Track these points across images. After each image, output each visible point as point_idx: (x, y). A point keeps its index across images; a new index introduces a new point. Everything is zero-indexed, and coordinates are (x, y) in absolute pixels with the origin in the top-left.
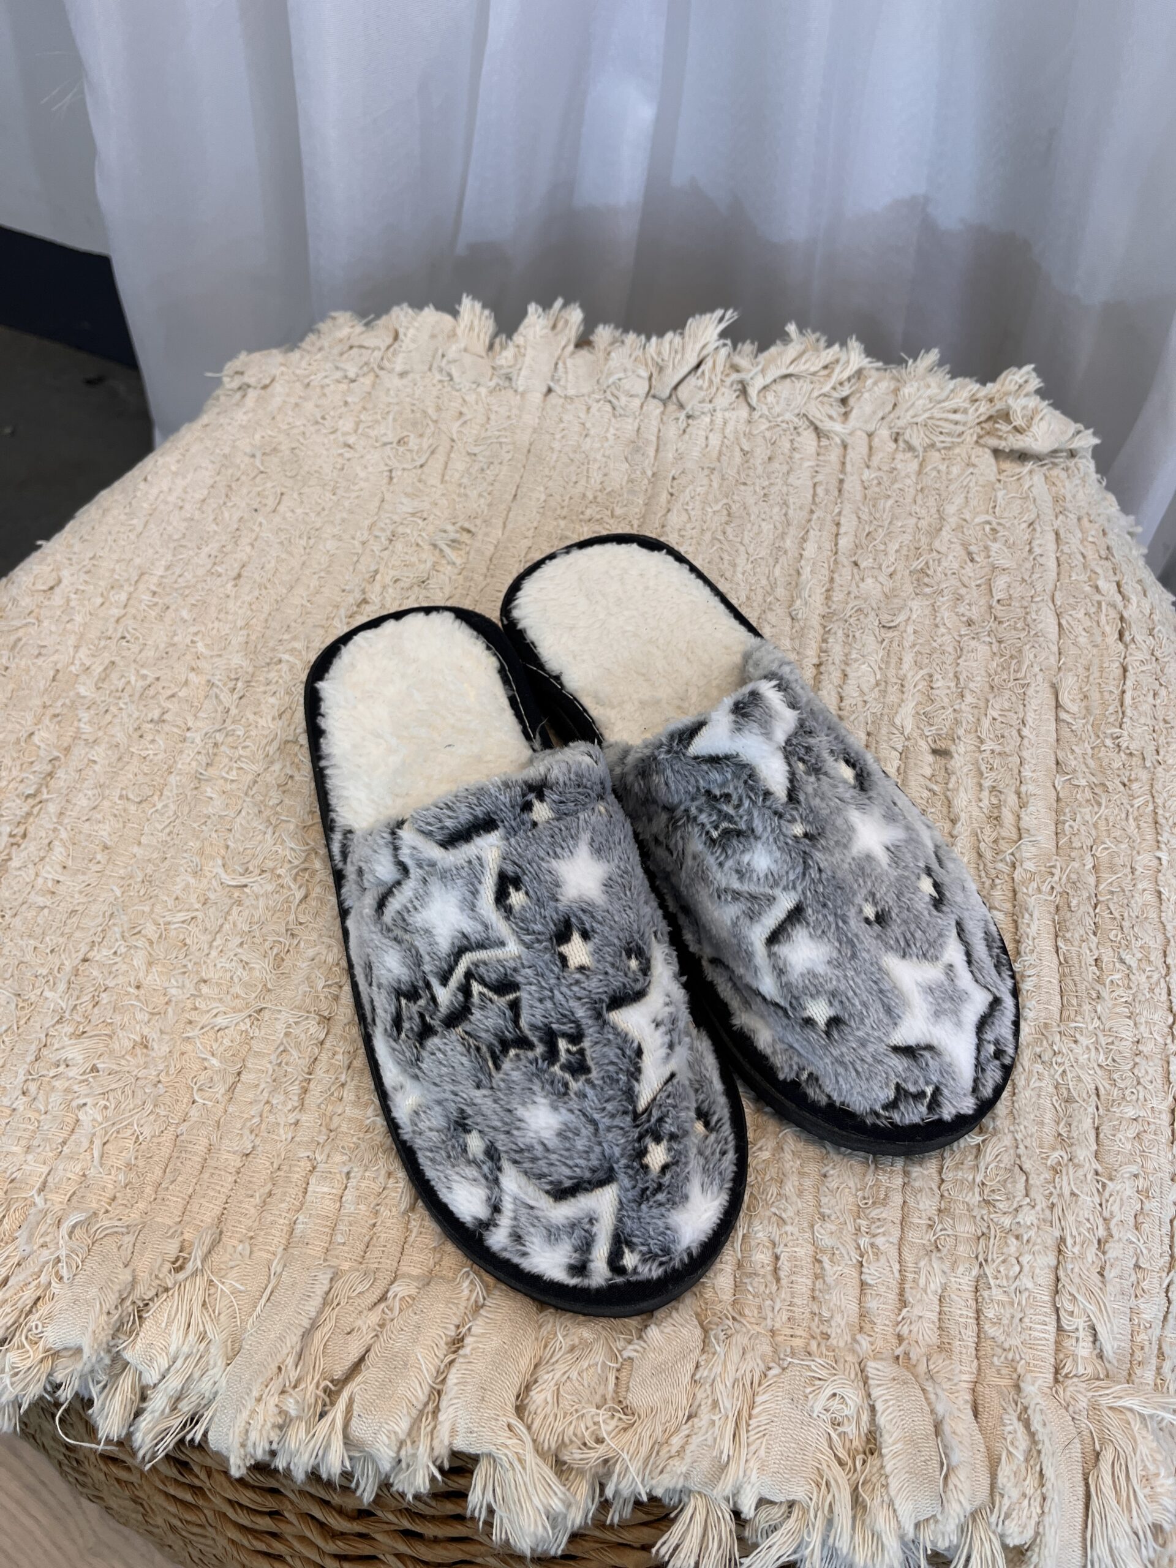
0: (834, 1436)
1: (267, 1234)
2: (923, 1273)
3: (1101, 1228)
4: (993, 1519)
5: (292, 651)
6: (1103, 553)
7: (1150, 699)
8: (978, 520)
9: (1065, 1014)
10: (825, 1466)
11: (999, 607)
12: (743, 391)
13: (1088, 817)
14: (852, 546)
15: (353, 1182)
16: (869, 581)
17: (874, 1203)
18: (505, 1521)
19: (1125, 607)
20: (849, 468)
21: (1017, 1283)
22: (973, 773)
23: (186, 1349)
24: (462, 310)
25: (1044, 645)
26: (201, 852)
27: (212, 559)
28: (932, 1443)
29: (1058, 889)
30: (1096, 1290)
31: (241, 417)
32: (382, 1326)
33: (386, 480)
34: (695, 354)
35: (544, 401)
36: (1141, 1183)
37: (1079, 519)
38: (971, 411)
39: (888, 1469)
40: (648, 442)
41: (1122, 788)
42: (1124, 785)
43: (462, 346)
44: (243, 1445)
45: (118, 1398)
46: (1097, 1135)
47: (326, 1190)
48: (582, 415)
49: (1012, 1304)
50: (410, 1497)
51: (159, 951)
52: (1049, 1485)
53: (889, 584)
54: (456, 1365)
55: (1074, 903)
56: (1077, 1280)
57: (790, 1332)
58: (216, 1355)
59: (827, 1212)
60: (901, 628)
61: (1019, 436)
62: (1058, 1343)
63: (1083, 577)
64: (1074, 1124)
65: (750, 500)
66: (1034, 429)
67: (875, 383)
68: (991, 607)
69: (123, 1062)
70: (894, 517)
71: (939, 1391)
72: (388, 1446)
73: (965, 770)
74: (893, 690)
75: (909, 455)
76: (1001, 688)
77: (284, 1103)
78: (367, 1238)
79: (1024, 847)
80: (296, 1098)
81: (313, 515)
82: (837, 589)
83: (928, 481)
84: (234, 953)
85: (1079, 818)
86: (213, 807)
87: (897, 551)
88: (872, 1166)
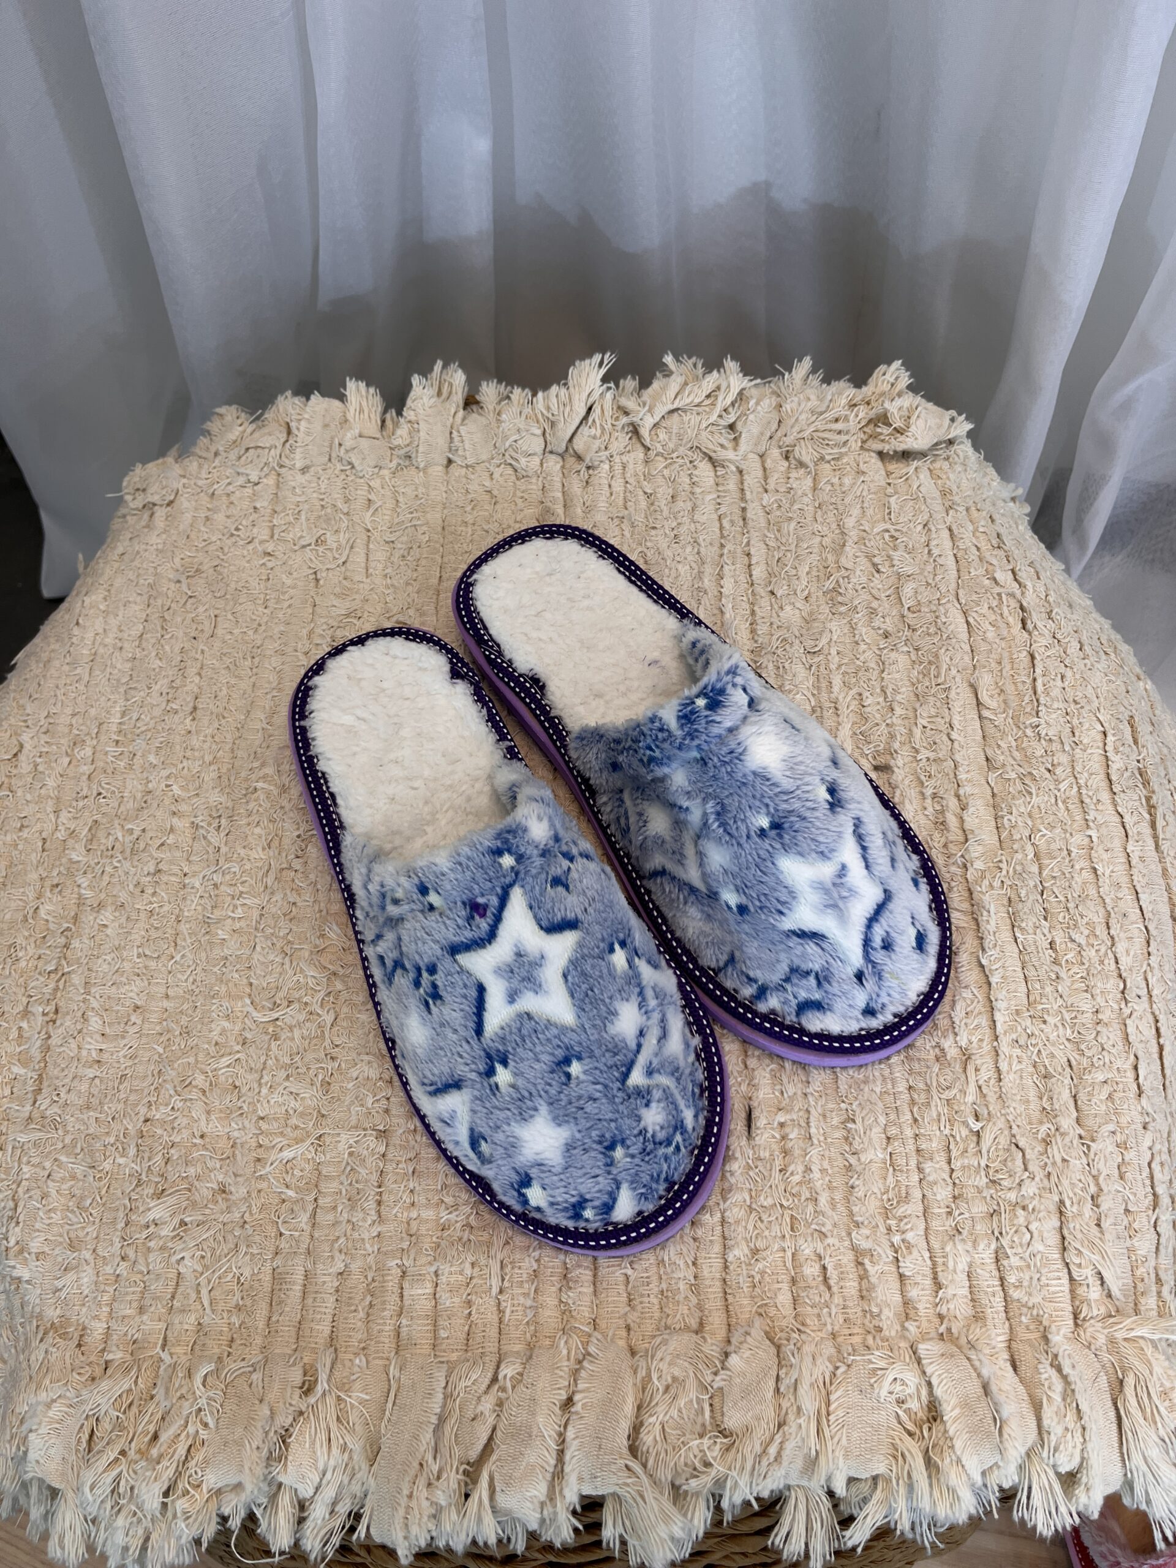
0: (901, 1413)
1: (377, 1342)
2: (950, 1258)
3: (1092, 1185)
4: (1045, 1454)
5: (264, 778)
6: (995, 542)
7: (1059, 683)
8: (876, 530)
9: (1032, 998)
10: (898, 1441)
11: (911, 615)
12: (635, 431)
13: (1022, 809)
14: (765, 575)
15: (443, 1279)
16: (788, 608)
17: (898, 1202)
18: (637, 1547)
19: (1023, 593)
20: (748, 496)
21: (1031, 1248)
22: (914, 784)
23: (332, 1463)
24: (347, 393)
25: (957, 646)
26: (228, 995)
27: (165, 698)
28: (984, 1403)
29: (1008, 882)
30: (1097, 1241)
31: (155, 540)
32: (500, 1405)
33: (312, 584)
34: (583, 404)
35: (447, 473)
36: (1119, 1138)
37: (968, 509)
38: (851, 417)
39: (951, 1433)
40: (554, 500)
41: (1047, 775)
42: (1049, 771)
43: (357, 431)
44: (406, 1538)
45: (281, 1514)
46: (1076, 1102)
47: (419, 1291)
48: (487, 483)
49: (1029, 1266)
50: (558, 1546)
51: (214, 1098)
52: (1086, 1418)
53: (806, 608)
54: (572, 1423)
55: (1023, 893)
56: (1079, 1236)
57: (847, 1332)
58: (359, 1460)
59: (860, 1219)
60: (826, 652)
61: (901, 438)
62: (1072, 1291)
63: (981, 571)
64: (1055, 1097)
65: (663, 544)
66: (913, 428)
67: (757, 403)
68: (903, 616)
69: (207, 1211)
70: (799, 540)
71: (981, 1356)
72: (532, 1510)
73: (907, 782)
74: (829, 714)
75: (802, 472)
76: (925, 695)
77: (364, 1220)
78: (467, 1328)
79: (971, 849)
80: (373, 1213)
81: (251, 633)
82: (759, 621)
83: (824, 496)
84: (282, 1087)
85: (1014, 811)
86: (228, 948)
87: (807, 573)
88: (891, 1169)
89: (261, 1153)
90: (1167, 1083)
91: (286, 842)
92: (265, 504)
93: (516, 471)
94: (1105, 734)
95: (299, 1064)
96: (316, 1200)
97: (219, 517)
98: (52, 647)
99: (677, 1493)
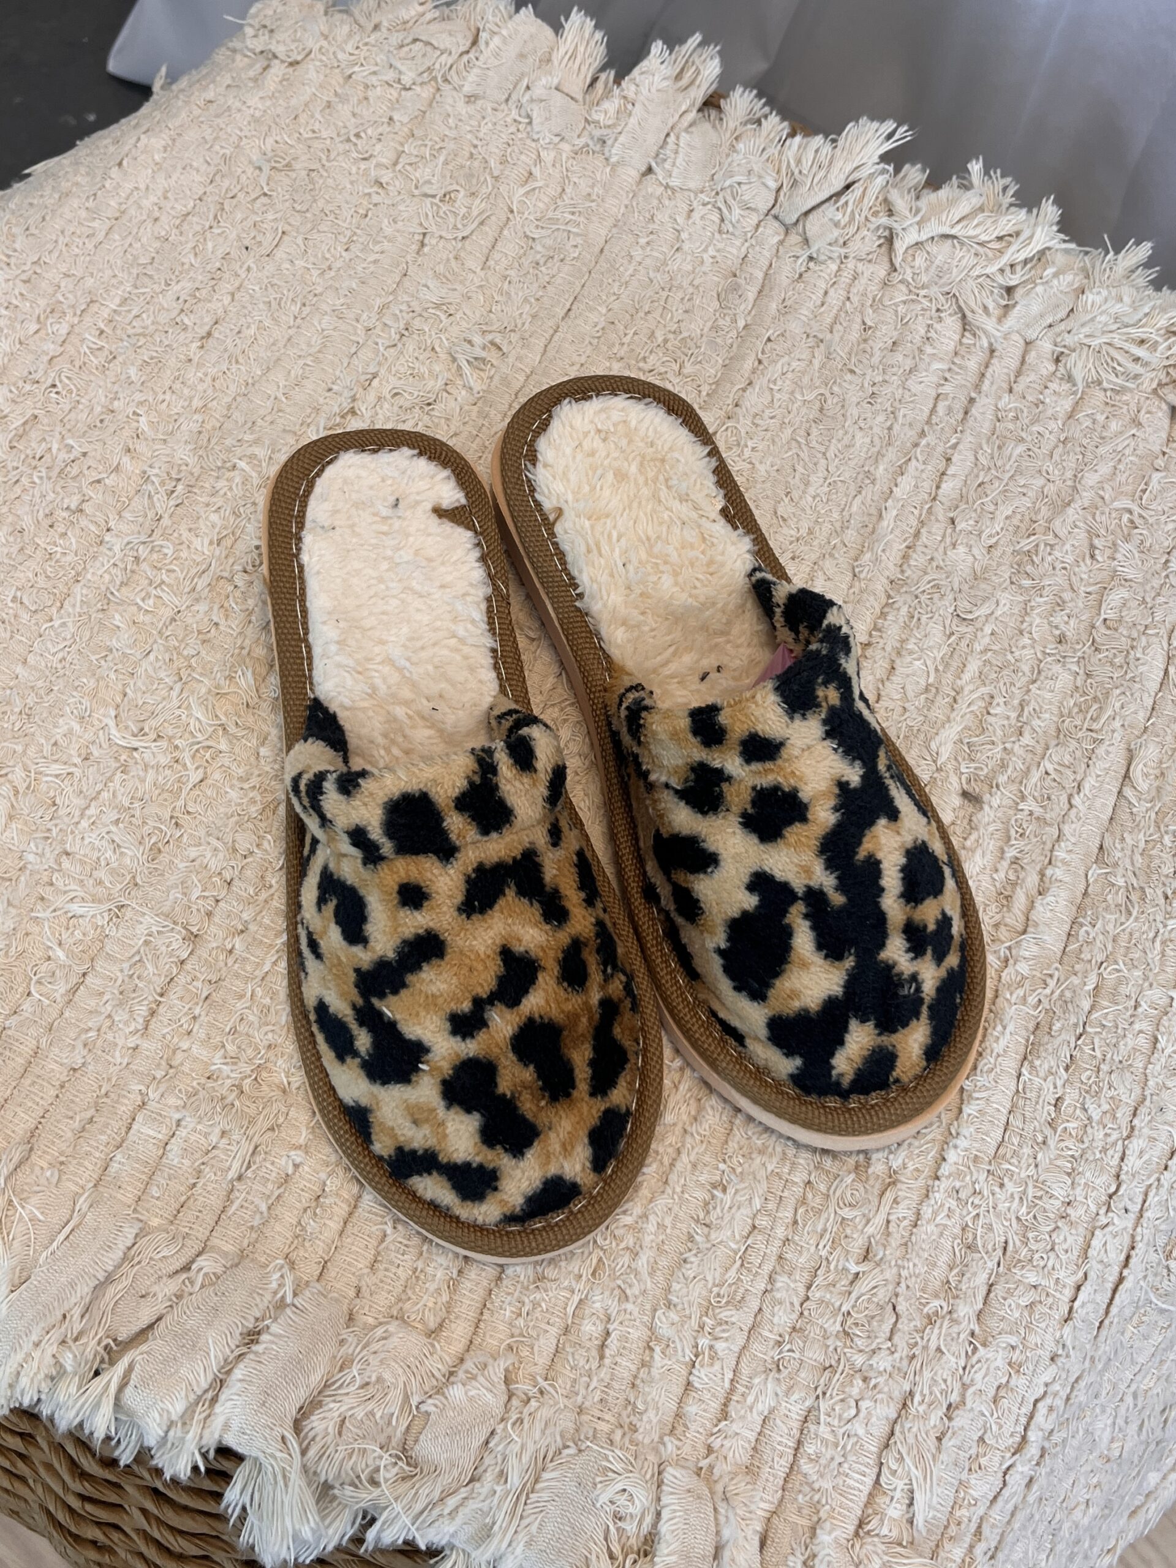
1: (79, 1164)
2: (754, 1392)
3: (955, 1393)
8: (1117, 505)
9: (1001, 1151)
11: (1103, 630)
12: (889, 239)
13: (1110, 927)
14: (955, 495)
15: (182, 1133)
16: (961, 549)
17: (728, 1303)
18: (256, 1528)
20: (986, 386)
21: (849, 1426)
22: (998, 835)
24: (567, 25)
25: (1137, 695)
26: (94, 694)
29: (1046, 1004)
30: (928, 1455)
31: (256, 102)
32: (179, 1297)
33: (415, 247)
34: (843, 176)
35: (639, 182)
36: (1016, 1356)
38: (1161, 348)
40: (750, 279)
42: (1167, 898)
43: (556, 80)
46: (989, 1292)
47: (151, 1133)
48: (680, 220)
49: (836, 1445)
50: (167, 1477)
51: (24, 805)
53: (983, 560)
54: (246, 1359)
55: (1057, 1026)
56: (911, 1440)
57: (598, 1414)
59: (675, 1300)
60: (978, 625)
62: (871, 1496)
64: (968, 1275)
65: (853, 397)
68: (1093, 627)
70: (1019, 471)
71: (730, 1514)
72: (158, 1423)
73: (991, 829)
74: (942, 702)
75: (1066, 386)
76: (1069, 735)
77: (126, 1023)
78: (184, 1198)
79: (1025, 944)
80: (141, 1020)
81: (315, 273)
82: (919, 549)
83: (1075, 431)
84: (106, 829)
85: (1099, 925)
86: (118, 640)
87: (1007, 518)
88: (739, 1263)
89: (47, 893)
90: (1107, 1322)
91: (241, 547)
92: (405, 119)
93: (722, 220)
95: (138, 813)
96: (84, 975)
97: (344, 110)
98: (79, 179)
99: (324, 1493)
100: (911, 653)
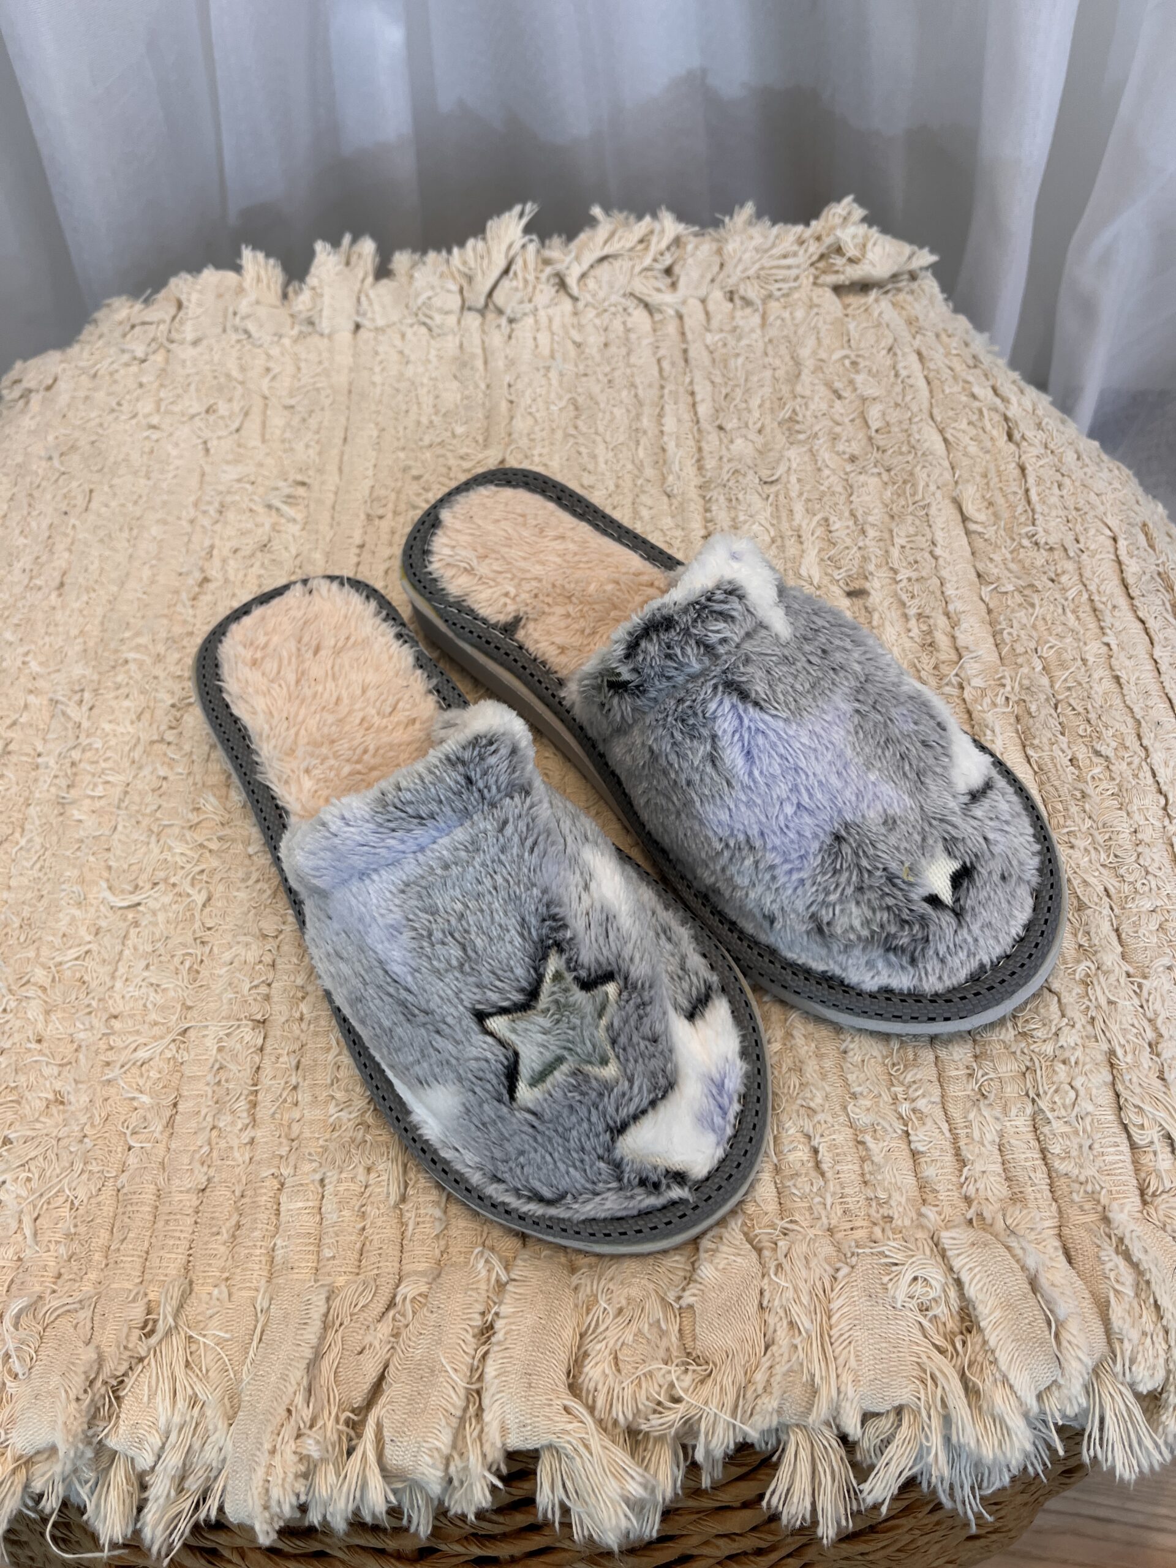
0: (926, 1323)
1: (243, 1270)
2: (975, 1125)
3: (1148, 1030)
4: (1118, 1368)
5: (138, 648)
6: (971, 362)
7: (1056, 490)
8: (835, 357)
10: (925, 1359)
11: (879, 436)
12: (562, 284)
13: (1024, 621)
14: (712, 411)
15: (329, 1189)
16: (739, 441)
17: (905, 1067)
18: (584, 1517)
19: (1006, 407)
20: (689, 336)
21: (1077, 1109)
22: (894, 606)
23: (177, 1419)
24: (244, 263)
25: (934, 462)
26: (82, 881)
27: (28, 574)
28: (1033, 1302)
29: (1013, 698)
30: (1160, 1096)
31: (28, 423)
32: (396, 1335)
33: (202, 453)
34: (502, 256)
35: (355, 338)
37: (937, 336)
38: (801, 252)
39: (992, 1343)
40: (473, 356)
41: (1051, 584)
42: (1053, 581)
43: (253, 299)
44: (266, 1508)
45: (113, 1494)
46: (1119, 936)
47: (300, 1205)
48: (398, 342)
49: (1076, 1133)
50: (471, 1517)
51: (56, 996)
52: (1168, 1316)
53: (760, 440)
54: (491, 1355)
55: (1033, 708)
56: (1138, 1090)
57: (848, 1226)
58: (214, 1416)
59: (858, 1089)
60: (784, 479)
61: (856, 267)
62: (1135, 1162)
63: (957, 389)
64: (1093, 931)
65: (596, 389)
66: (870, 255)
67: (696, 247)
68: (870, 438)
69: (38, 1126)
70: (748, 374)
71: (1025, 1244)
72: (433, 1466)
73: (886, 604)
74: (791, 543)
75: (748, 311)
76: (901, 515)
77: (233, 1123)
78: (358, 1245)
79: (967, 666)
80: (245, 1114)
81: (130, 505)
82: (707, 457)
83: (773, 332)
84: (139, 979)
85: (1015, 624)
86: (84, 829)
87: (760, 406)
89: (110, 1056)
91: (159, 713)
92: (152, 379)
94: (1115, 540)
95: (162, 951)
99: (634, 1439)
100: (745, 522)
